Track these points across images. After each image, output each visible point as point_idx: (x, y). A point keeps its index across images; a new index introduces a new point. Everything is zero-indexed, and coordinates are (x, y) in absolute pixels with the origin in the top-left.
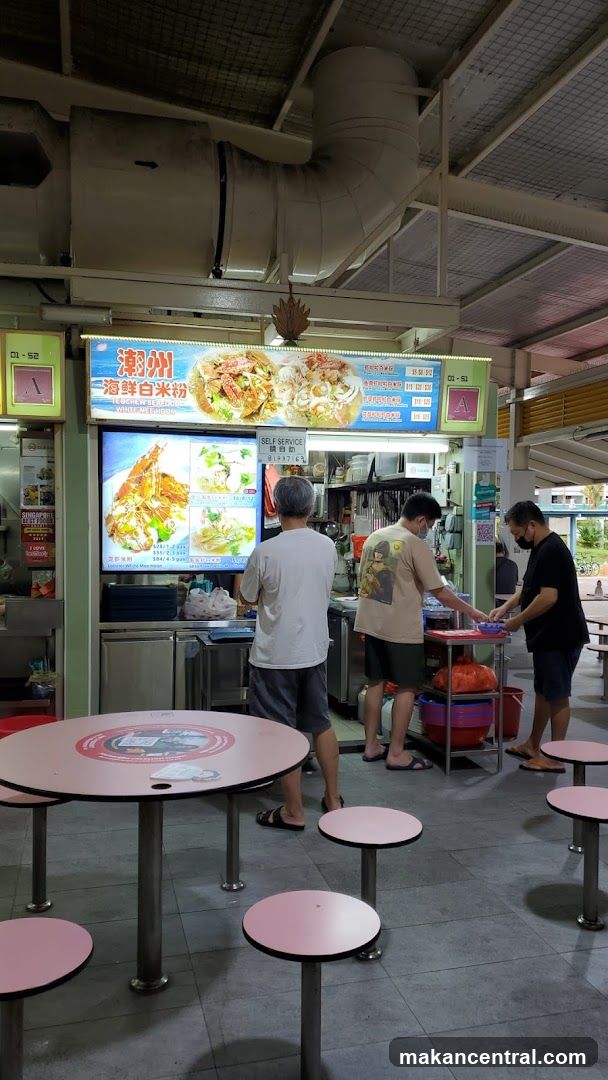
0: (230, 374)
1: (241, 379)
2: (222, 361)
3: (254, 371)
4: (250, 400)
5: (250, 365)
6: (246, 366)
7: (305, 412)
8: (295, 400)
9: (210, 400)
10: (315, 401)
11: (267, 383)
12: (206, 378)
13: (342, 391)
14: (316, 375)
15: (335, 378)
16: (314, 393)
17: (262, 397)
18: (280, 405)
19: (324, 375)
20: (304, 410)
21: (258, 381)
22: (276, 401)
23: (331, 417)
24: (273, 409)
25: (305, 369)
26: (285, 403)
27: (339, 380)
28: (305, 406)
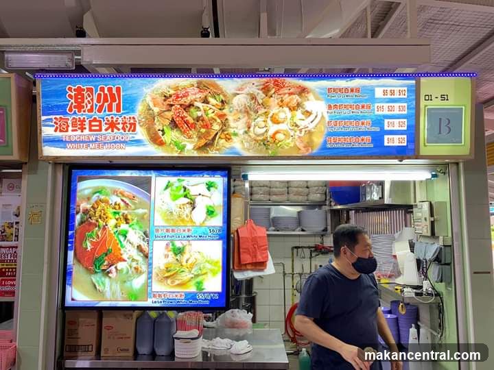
0: (181, 105)
1: (192, 109)
2: (172, 92)
3: (206, 101)
4: (203, 130)
5: (202, 95)
6: (198, 96)
7: (263, 140)
8: (252, 129)
9: (160, 133)
10: (273, 128)
11: (220, 112)
12: (156, 110)
13: (303, 117)
14: (274, 101)
15: (294, 103)
16: (272, 120)
17: (216, 127)
18: (236, 135)
19: (282, 101)
20: (261, 138)
21: (210, 111)
22: (231, 131)
23: (292, 145)
24: (228, 139)
25: (261, 96)
26: (241, 132)
27: (299, 105)
28: (263, 134)
